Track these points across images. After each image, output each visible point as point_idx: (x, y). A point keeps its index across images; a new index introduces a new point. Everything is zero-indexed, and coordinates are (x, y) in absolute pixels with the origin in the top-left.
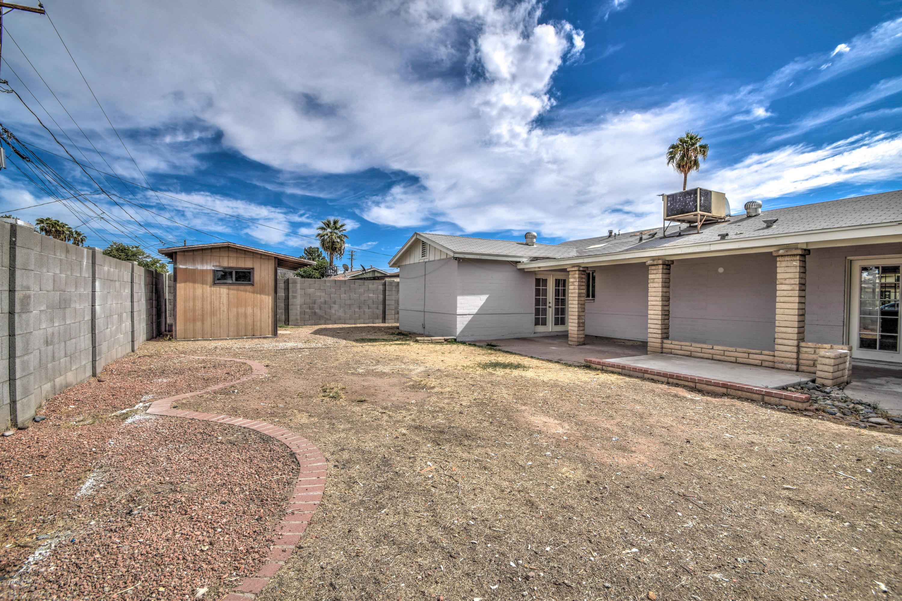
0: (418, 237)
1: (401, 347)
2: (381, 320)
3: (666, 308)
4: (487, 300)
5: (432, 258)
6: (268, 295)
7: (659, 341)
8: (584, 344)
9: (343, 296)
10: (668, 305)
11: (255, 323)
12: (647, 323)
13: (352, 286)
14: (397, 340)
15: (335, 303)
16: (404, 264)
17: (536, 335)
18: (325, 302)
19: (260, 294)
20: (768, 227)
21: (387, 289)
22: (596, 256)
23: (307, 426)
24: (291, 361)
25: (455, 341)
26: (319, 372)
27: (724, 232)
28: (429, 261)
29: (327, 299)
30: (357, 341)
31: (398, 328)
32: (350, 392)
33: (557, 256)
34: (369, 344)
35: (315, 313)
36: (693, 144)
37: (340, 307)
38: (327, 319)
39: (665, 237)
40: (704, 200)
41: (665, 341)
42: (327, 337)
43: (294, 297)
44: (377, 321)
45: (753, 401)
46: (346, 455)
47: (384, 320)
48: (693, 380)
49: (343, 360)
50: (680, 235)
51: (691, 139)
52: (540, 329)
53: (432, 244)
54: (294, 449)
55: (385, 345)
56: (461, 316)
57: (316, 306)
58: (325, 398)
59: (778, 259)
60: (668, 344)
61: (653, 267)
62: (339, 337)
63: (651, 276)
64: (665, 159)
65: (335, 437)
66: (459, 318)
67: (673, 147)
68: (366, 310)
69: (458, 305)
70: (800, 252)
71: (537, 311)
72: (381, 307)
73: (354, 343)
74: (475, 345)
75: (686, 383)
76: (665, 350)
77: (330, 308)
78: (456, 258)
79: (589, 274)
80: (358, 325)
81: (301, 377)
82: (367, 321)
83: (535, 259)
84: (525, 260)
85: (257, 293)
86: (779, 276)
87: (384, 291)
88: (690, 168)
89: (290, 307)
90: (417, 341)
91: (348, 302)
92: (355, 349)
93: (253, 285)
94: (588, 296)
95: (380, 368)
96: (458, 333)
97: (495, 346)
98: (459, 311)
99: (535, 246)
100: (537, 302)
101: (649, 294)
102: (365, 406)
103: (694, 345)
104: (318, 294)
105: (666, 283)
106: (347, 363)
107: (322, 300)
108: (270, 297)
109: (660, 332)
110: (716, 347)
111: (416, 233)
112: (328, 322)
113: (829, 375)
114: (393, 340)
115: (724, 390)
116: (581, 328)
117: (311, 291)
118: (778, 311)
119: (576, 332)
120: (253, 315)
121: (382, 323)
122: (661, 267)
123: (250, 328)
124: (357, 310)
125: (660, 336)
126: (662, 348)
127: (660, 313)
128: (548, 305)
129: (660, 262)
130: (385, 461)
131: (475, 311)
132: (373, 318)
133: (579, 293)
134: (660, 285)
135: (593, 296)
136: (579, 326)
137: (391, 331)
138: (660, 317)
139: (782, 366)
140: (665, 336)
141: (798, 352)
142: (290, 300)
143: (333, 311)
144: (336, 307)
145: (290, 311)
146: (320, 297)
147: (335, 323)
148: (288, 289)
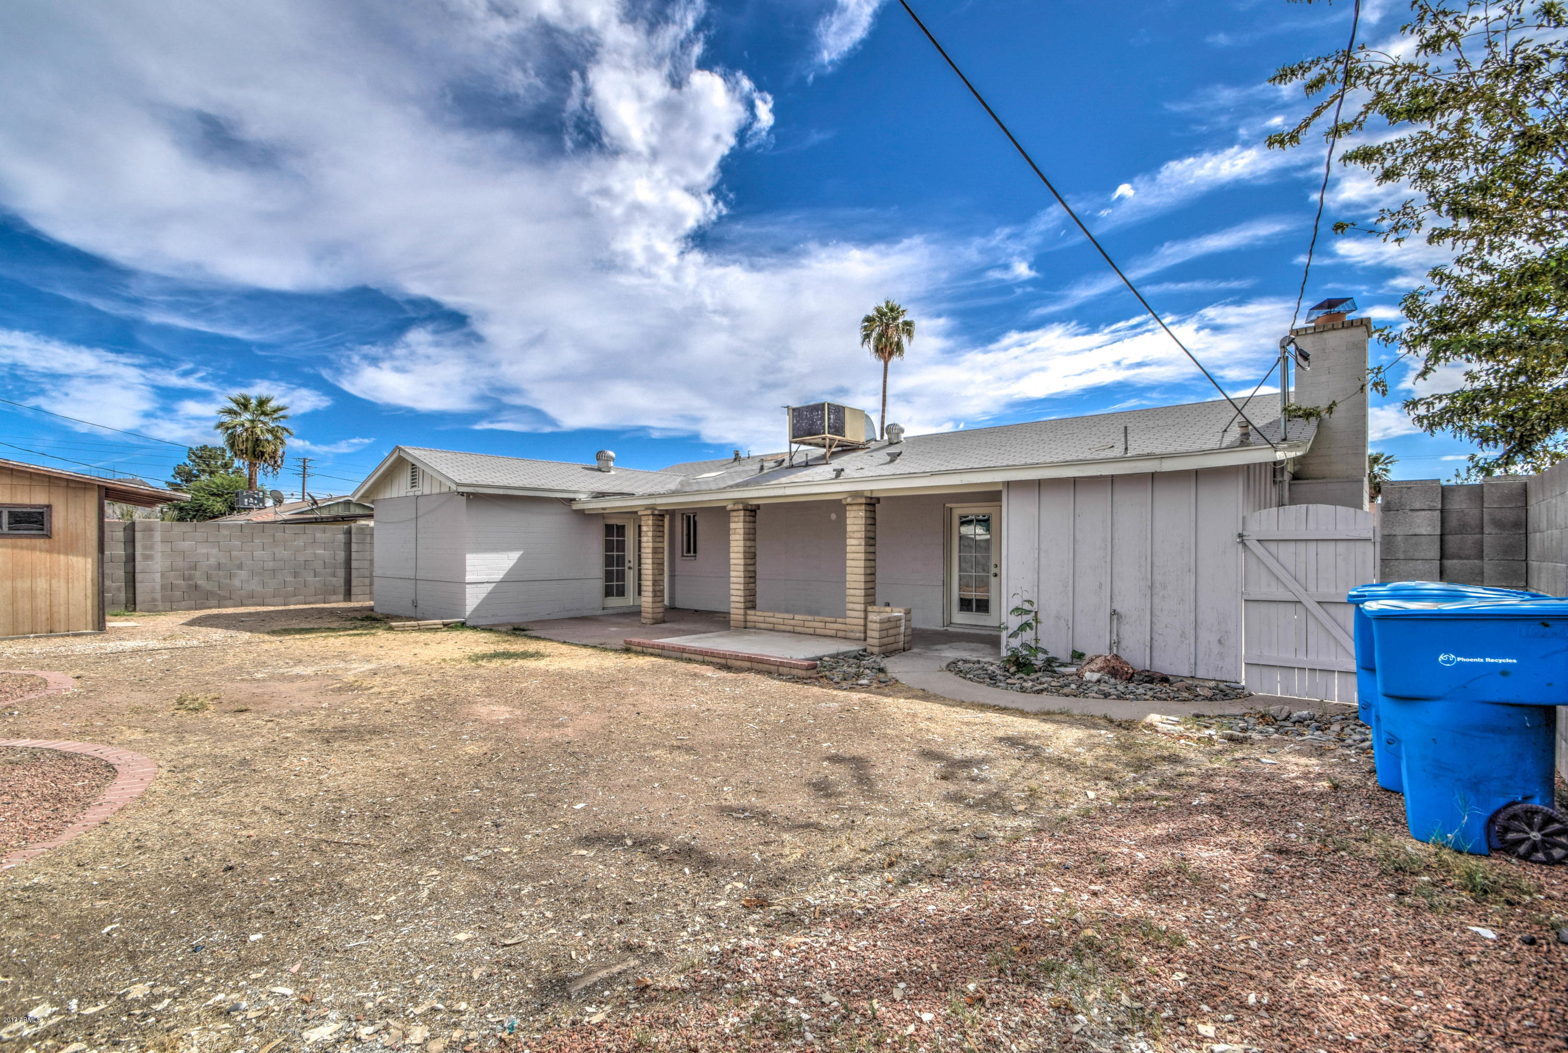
0: (402, 454)
1: (357, 639)
2: (341, 597)
3: (751, 568)
4: (519, 559)
5: (427, 491)
6: (85, 555)
7: (742, 612)
8: (664, 622)
9: (258, 553)
10: (754, 564)
11: (55, 609)
12: (729, 589)
13: (279, 535)
14: (355, 628)
15: (240, 567)
16: (381, 497)
17: (606, 612)
18: (219, 566)
19: (67, 554)
20: (892, 461)
21: (354, 540)
23: (139, 742)
24: (129, 668)
25: (463, 625)
26: (180, 682)
27: (839, 467)
28: (423, 495)
29: (223, 561)
30: (274, 633)
31: (371, 609)
32: (225, 702)
33: (639, 491)
34: (297, 636)
35: (196, 587)
36: (895, 319)
37: (253, 573)
38: (225, 598)
39: (792, 466)
40: (835, 419)
41: (749, 612)
42: (214, 630)
43: (147, 558)
44: (334, 598)
45: (769, 673)
46: (189, 761)
47: (348, 595)
48: (724, 656)
49: (231, 661)
50: (807, 465)
51: (892, 310)
52: (615, 602)
53: (427, 470)
55: (325, 637)
56: (474, 586)
57: (198, 574)
58: (180, 712)
59: (848, 508)
60: (753, 616)
61: (735, 514)
62: (238, 629)
63: (732, 526)
65: (180, 748)
66: (469, 590)
67: (868, 319)
68: (310, 579)
69: (468, 568)
70: (863, 501)
71: (609, 576)
72: (341, 573)
73: (267, 637)
74: (490, 630)
75: (710, 659)
76: (749, 624)
77: (231, 576)
78: (462, 494)
79: (689, 518)
80: (292, 607)
81: (143, 689)
83: (601, 495)
84: (583, 497)
85: (59, 553)
86: (849, 528)
87: (348, 544)
88: (891, 354)
89: (138, 577)
90: (391, 629)
91: (271, 565)
92: (265, 646)
93: (49, 536)
95: (299, 670)
96: (468, 613)
97: (524, 630)
98: (469, 578)
99: (613, 473)
100: (609, 561)
101: (732, 549)
102: (243, 716)
103: (777, 615)
104: (202, 550)
105: (751, 535)
106: (240, 668)
107: (213, 561)
108: (90, 560)
109: (742, 599)
110: (797, 617)
111: (397, 447)
112: (226, 602)
113: (876, 642)
114: (346, 629)
115: (748, 664)
116: (659, 599)
117: (187, 545)
118: (848, 570)
119: (650, 605)
120: (51, 592)
121: (345, 601)
122: (742, 513)
123: (43, 617)
124: (289, 579)
125: (742, 605)
126: (745, 621)
127: (742, 574)
128: (627, 565)
129: (741, 507)
130: (244, 762)
131: (499, 576)
132: (326, 593)
133: (654, 548)
134: (741, 537)
135: (695, 552)
136: (654, 596)
137: (351, 615)
138: (742, 580)
139: (852, 635)
140: (749, 605)
141: (866, 618)
142: (137, 563)
143: (237, 582)
144: (243, 574)
145: (138, 585)
146: (208, 556)
147: (242, 605)
148: (134, 541)
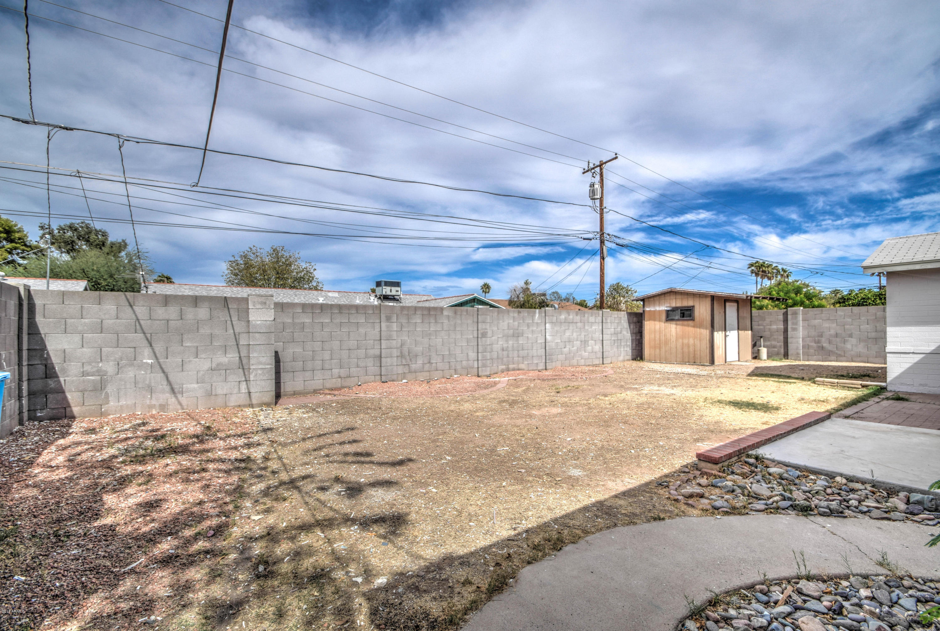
6: (706, 329)
11: (696, 353)
15: (851, 336)
18: (837, 335)
19: (700, 328)
29: (839, 332)
35: (823, 348)
37: (860, 340)
38: (840, 356)
43: (794, 329)
57: (823, 339)
66: (891, 358)
69: (890, 340)
77: (845, 342)
85: (697, 327)
89: (789, 340)
90: (817, 382)
91: (873, 335)
93: (693, 320)
96: (889, 379)
98: (891, 348)
104: (826, 325)
107: (832, 332)
108: (708, 331)
112: (841, 358)
117: (816, 322)
120: (694, 345)
123: (692, 356)
131: (929, 349)
142: (789, 333)
143: (849, 346)
144: (853, 341)
145: (789, 345)
146: (829, 329)
147: (852, 361)
148: (787, 320)
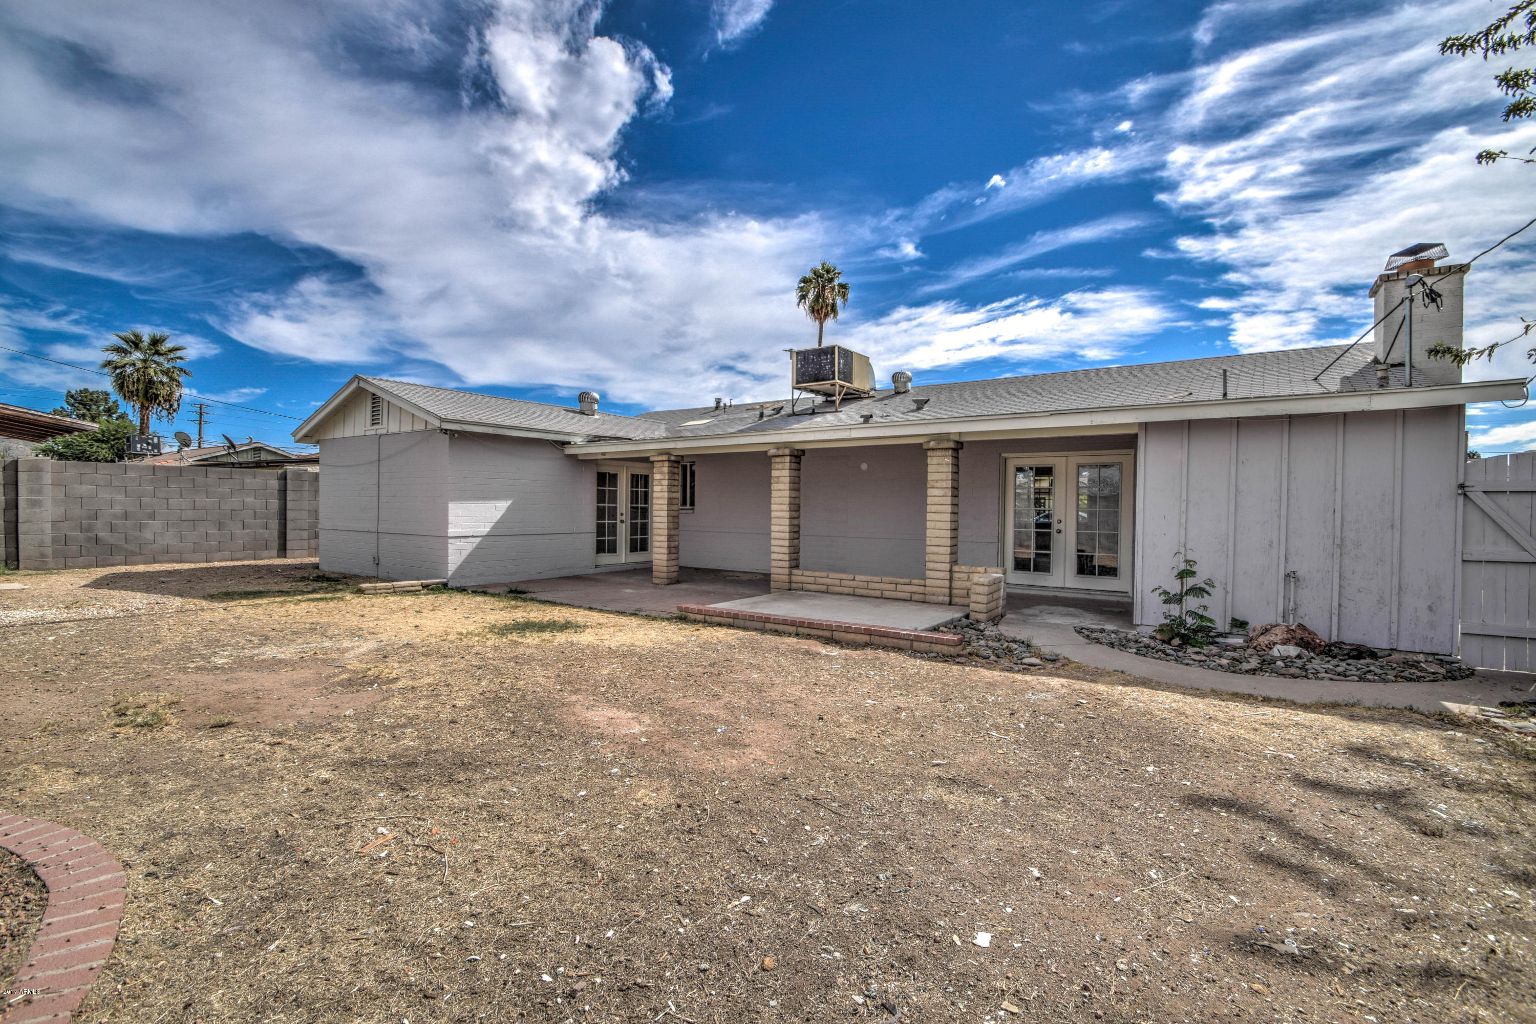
0: (362, 385)
1: (322, 605)
2: (275, 552)
3: (796, 522)
4: (508, 509)
5: (394, 428)
7: (786, 571)
8: (678, 582)
9: (175, 501)
10: (798, 518)
12: (770, 545)
13: (200, 479)
14: (314, 591)
15: (152, 516)
16: (330, 436)
17: (598, 570)
18: (126, 516)
20: (919, 409)
21: (289, 487)
22: (696, 438)
23: (69, 798)
24: (24, 652)
25: (444, 587)
26: (107, 673)
27: (868, 413)
28: (387, 434)
29: (130, 509)
30: (211, 597)
31: (316, 566)
32: (190, 709)
33: (635, 435)
34: (245, 602)
35: (97, 539)
36: (831, 280)
37: (168, 524)
38: (133, 554)
39: (794, 414)
40: (844, 364)
41: (795, 571)
42: (130, 593)
43: (34, 504)
44: (265, 553)
45: (899, 649)
46: (178, 847)
47: (283, 550)
48: (829, 628)
49: (172, 640)
50: (813, 413)
51: (828, 272)
52: (607, 559)
53: (394, 401)
54: (31, 855)
55: (284, 602)
56: (458, 540)
57: (99, 524)
58: (123, 730)
59: (929, 453)
60: (799, 576)
61: (778, 460)
62: (162, 592)
63: (775, 473)
64: (794, 296)
65: (148, 811)
66: (452, 545)
67: (805, 280)
68: (238, 531)
69: (451, 520)
70: (952, 445)
71: (600, 530)
72: (275, 525)
73: (204, 603)
74: (485, 593)
75: (821, 633)
76: (794, 586)
77: (141, 528)
78: (445, 431)
79: (685, 468)
80: (217, 564)
81: (53, 688)
82: (238, 555)
83: (596, 439)
84: (578, 440)
86: (930, 477)
87: (283, 491)
88: (826, 315)
89: (22, 527)
90: (361, 592)
91: (190, 514)
92: (208, 616)
94: (684, 503)
95: (271, 651)
96: (450, 573)
97: (524, 593)
98: (452, 531)
99: (597, 417)
100: (601, 513)
101: (773, 500)
102: (228, 735)
103: (832, 575)
104: (105, 496)
105: (796, 485)
106: (186, 648)
107: (118, 509)
109: (787, 557)
110: (858, 578)
111: (357, 377)
112: (135, 558)
113: (982, 607)
114: (303, 593)
115: (866, 638)
116: (674, 556)
117: (85, 489)
118: (929, 524)
119: (665, 563)
121: (279, 557)
122: (788, 459)
124: (213, 531)
125: (787, 564)
126: (790, 582)
127: (787, 529)
128: (619, 517)
129: (787, 452)
130: (279, 843)
131: (485, 530)
132: (257, 548)
133: (669, 499)
134: (787, 486)
135: (692, 504)
136: (669, 553)
137: (299, 574)
138: (787, 535)
139: (934, 598)
140: (794, 563)
141: (951, 580)
142: (20, 511)
143: (148, 535)
144: (157, 525)
145: (21, 537)
146: (112, 503)
147: (155, 562)
148: (16, 484)
